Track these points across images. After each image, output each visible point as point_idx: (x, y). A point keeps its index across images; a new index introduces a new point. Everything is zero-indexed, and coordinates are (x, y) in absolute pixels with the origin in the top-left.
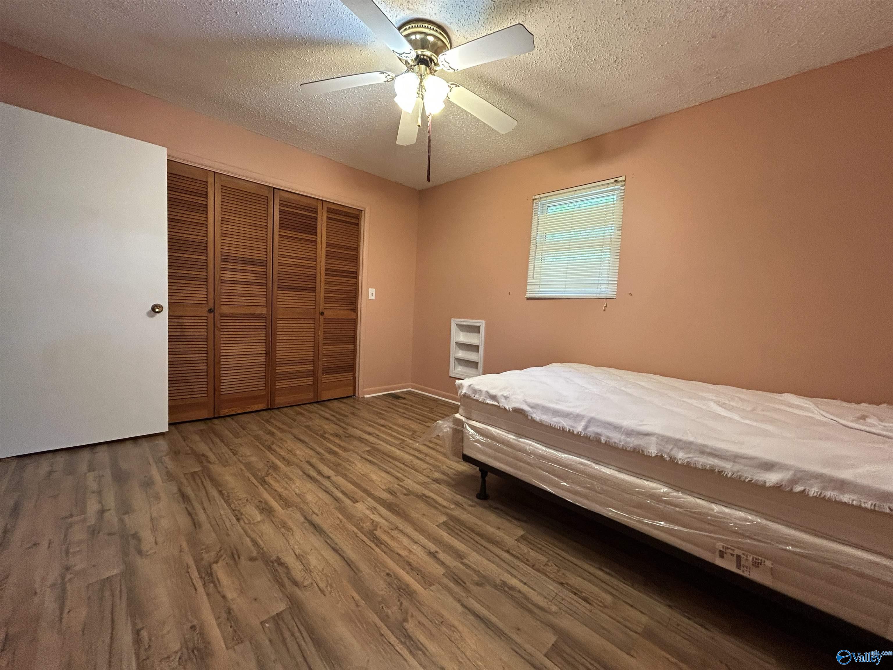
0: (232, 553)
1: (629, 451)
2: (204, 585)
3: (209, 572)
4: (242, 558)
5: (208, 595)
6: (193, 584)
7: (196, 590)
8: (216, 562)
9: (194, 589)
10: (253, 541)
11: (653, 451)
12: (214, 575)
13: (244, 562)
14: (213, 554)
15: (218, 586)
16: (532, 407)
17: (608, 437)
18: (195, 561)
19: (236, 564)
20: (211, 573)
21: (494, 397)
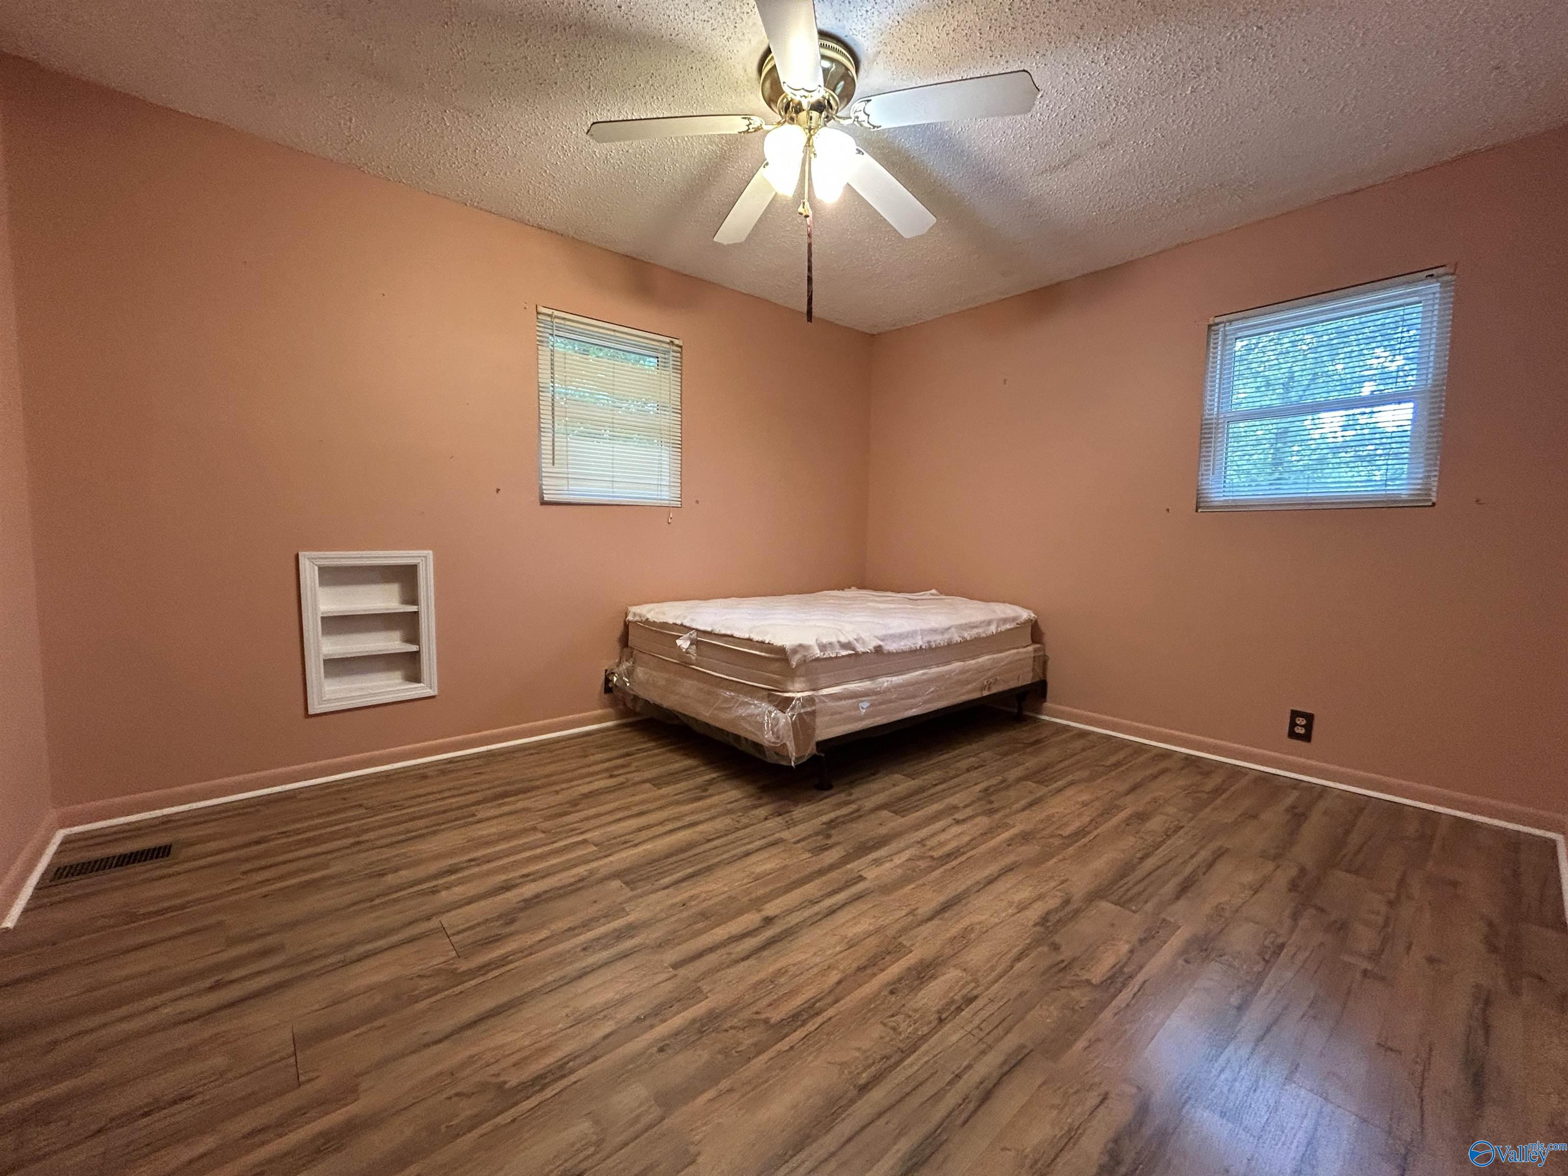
0: (1061, 971)
1: (944, 646)
2: (1131, 977)
3: (1109, 981)
4: (1059, 958)
5: (1141, 967)
6: (1139, 990)
7: (1145, 982)
8: (1088, 982)
9: (1146, 985)
10: (1018, 959)
11: (957, 639)
12: (1110, 974)
13: (1066, 954)
14: (1075, 993)
15: (1121, 964)
16: (882, 640)
17: (935, 641)
18: (1103, 1008)
19: (1075, 959)
20: (1109, 978)
21: (845, 646)
